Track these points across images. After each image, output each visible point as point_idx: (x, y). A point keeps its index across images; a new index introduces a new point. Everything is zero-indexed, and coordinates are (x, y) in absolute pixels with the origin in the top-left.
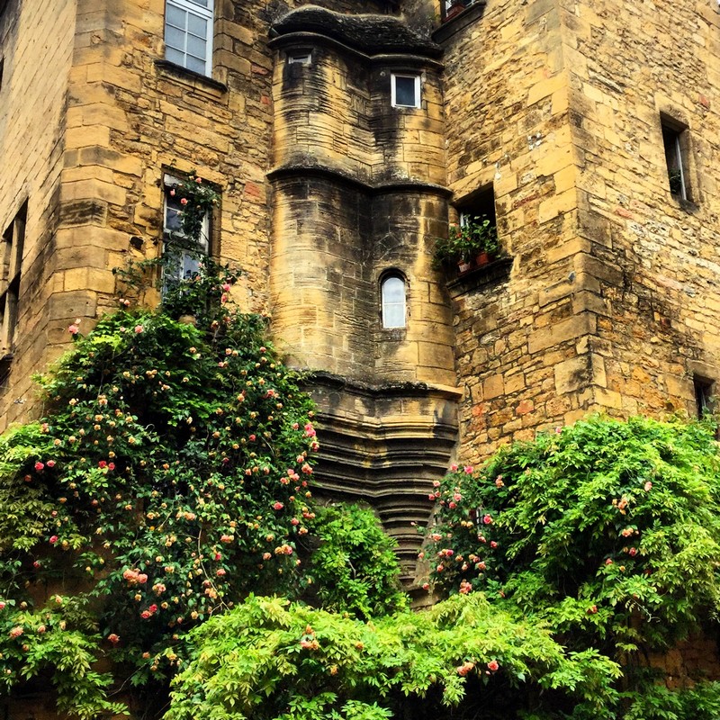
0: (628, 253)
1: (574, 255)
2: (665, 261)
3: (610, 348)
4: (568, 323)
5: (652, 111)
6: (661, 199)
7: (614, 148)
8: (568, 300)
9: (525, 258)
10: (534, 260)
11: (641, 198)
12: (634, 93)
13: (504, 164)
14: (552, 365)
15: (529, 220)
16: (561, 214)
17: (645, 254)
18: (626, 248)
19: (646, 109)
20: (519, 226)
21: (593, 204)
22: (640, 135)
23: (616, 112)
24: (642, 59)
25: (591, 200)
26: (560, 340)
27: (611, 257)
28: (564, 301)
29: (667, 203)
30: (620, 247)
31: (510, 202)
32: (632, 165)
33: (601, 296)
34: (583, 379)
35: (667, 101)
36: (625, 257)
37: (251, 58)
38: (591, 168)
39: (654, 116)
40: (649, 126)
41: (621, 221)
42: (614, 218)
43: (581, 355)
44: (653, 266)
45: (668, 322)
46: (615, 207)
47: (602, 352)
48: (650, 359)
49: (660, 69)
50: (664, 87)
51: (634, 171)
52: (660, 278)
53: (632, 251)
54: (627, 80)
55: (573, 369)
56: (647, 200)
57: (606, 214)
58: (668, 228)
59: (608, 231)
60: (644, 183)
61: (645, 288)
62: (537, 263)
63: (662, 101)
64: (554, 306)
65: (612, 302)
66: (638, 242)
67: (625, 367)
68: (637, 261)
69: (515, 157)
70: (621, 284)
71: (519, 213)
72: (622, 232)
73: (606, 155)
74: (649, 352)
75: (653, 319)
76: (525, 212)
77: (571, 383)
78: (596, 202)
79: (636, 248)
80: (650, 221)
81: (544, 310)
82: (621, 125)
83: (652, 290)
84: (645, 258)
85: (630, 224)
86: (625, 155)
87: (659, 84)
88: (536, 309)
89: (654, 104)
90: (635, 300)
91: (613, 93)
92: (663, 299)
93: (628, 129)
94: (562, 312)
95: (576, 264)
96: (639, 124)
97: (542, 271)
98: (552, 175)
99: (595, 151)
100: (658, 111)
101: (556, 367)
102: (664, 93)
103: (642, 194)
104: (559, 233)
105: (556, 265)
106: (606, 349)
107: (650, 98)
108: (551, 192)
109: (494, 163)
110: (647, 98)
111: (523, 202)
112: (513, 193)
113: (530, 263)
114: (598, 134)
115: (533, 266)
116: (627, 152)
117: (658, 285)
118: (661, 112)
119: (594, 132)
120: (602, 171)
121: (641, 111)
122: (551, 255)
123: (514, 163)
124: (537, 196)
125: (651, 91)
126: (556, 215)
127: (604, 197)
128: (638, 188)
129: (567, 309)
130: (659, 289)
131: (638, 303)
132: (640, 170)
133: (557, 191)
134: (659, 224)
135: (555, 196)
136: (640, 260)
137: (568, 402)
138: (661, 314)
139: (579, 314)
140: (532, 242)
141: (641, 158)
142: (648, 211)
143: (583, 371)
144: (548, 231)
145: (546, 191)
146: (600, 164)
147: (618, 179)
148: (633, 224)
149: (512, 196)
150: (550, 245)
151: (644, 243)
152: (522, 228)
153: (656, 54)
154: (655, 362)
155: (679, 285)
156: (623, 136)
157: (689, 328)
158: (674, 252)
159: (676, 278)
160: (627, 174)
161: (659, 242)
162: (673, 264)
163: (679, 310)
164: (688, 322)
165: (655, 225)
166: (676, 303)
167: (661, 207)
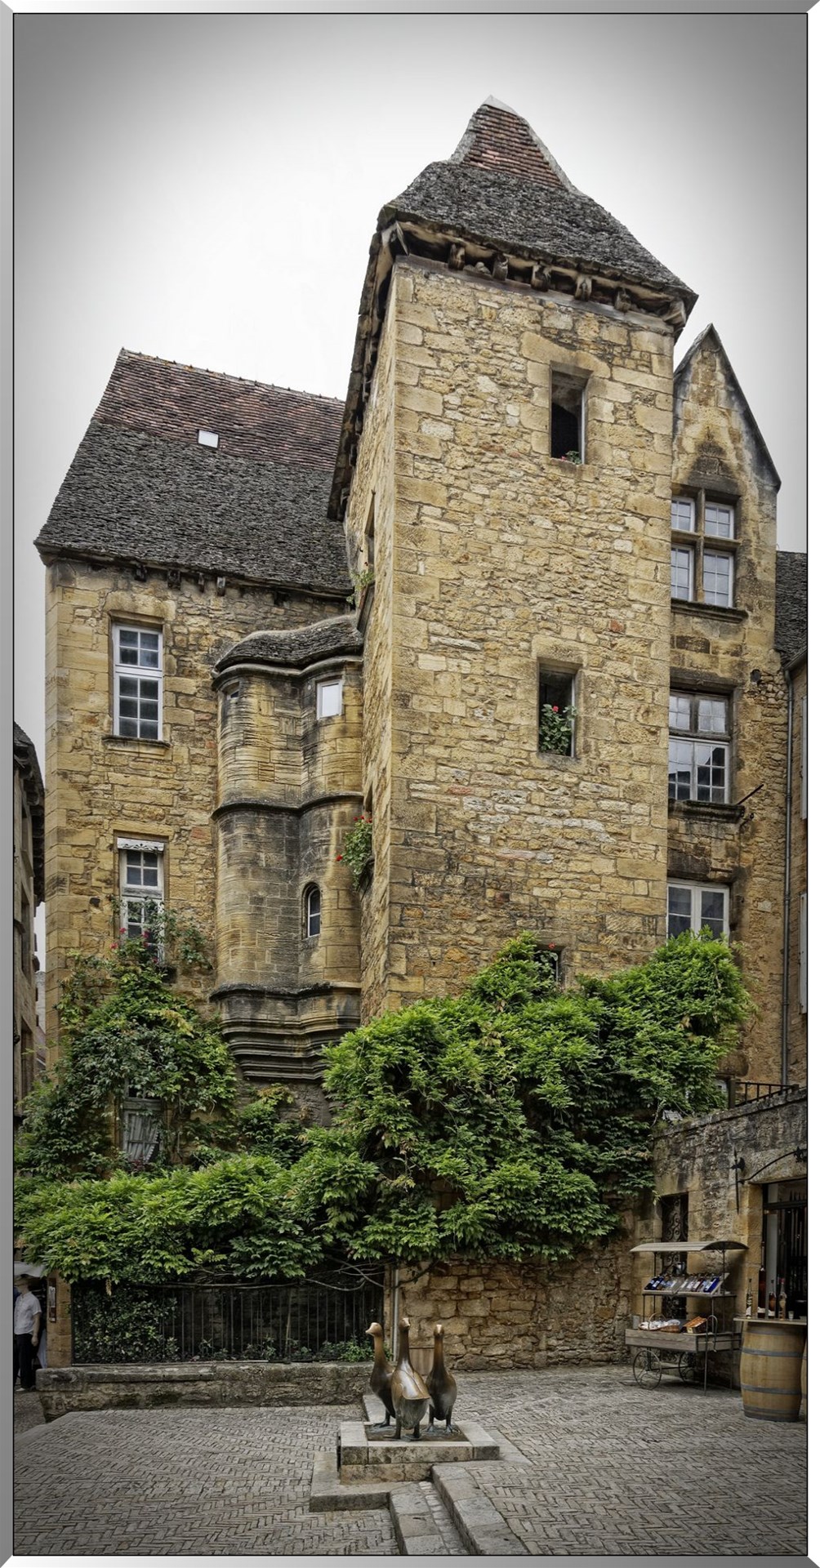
0: (458, 834)
2: (514, 831)
3: (416, 935)
5: (524, 661)
6: (521, 763)
7: (454, 720)
11: (490, 768)
12: (498, 645)
17: (484, 830)
18: (457, 827)
19: (516, 661)
21: (413, 790)
22: (502, 694)
23: (465, 676)
24: (517, 598)
27: (433, 842)
29: (530, 765)
30: (446, 829)
32: (480, 733)
33: (412, 884)
35: (551, 642)
36: (452, 839)
37: (194, 707)
38: (418, 750)
39: (527, 665)
40: (515, 681)
41: (454, 800)
42: (444, 799)
44: (494, 843)
45: (506, 897)
46: (449, 786)
47: (405, 941)
48: (472, 938)
49: (549, 603)
50: (549, 625)
51: (483, 739)
52: (502, 852)
53: (465, 829)
54: (490, 632)
56: (499, 769)
57: (431, 797)
59: (432, 815)
60: (497, 749)
61: (479, 865)
63: (543, 644)
65: (426, 889)
66: (477, 818)
67: (435, 951)
68: (470, 839)
70: (443, 868)
72: (453, 812)
73: (441, 730)
74: (472, 931)
75: (484, 897)
78: (418, 786)
79: (470, 827)
80: (499, 792)
82: (472, 689)
83: (487, 866)
84: (483, 834)
85: (466, 800)
86: (471, 724)
87: (542, 624)
89: (529, 651)
90: (460, 881)
91: (465, 654)
92: (502, 874)
93: (482, 691)
96: (502, 681)
99: (426, 729)
100: (534, 655)
102: (548, 633)
103: (492, 763)
106: (411, 937)
107: (524, 645)
110: (518, 646)
114: (432, 709)
116: (476, 719)
117: (499, 859)
118: (539, 658)
119: (427, 708)
120: (434, 750)
121: (506, 665)
125: (526, 636)
127: (432, 779)
128: (489, 757)
130: (498, 864)
131: (464, 884)
132: (493, 735)
134: (512, 793)
136: (475, 838)
138: (497, 889)
141: (497, 721)
142: (498, 781)
146: (432, 743)
147: (459, 753)
148: (471, 800)
151: (484, 817)
153: (543, 587)
154: (479, 939)
155: (530, 854)
156: (472, 702)
157: (537, 898)
158: (530, 819)
159: (527, 848)
160: (471, 745)
161: (508, 812)
162: (525, 833)
163: (525, 881)
164: (536, 892)
165: (506, 794)
166: (521, 874)
167: (518, 772)
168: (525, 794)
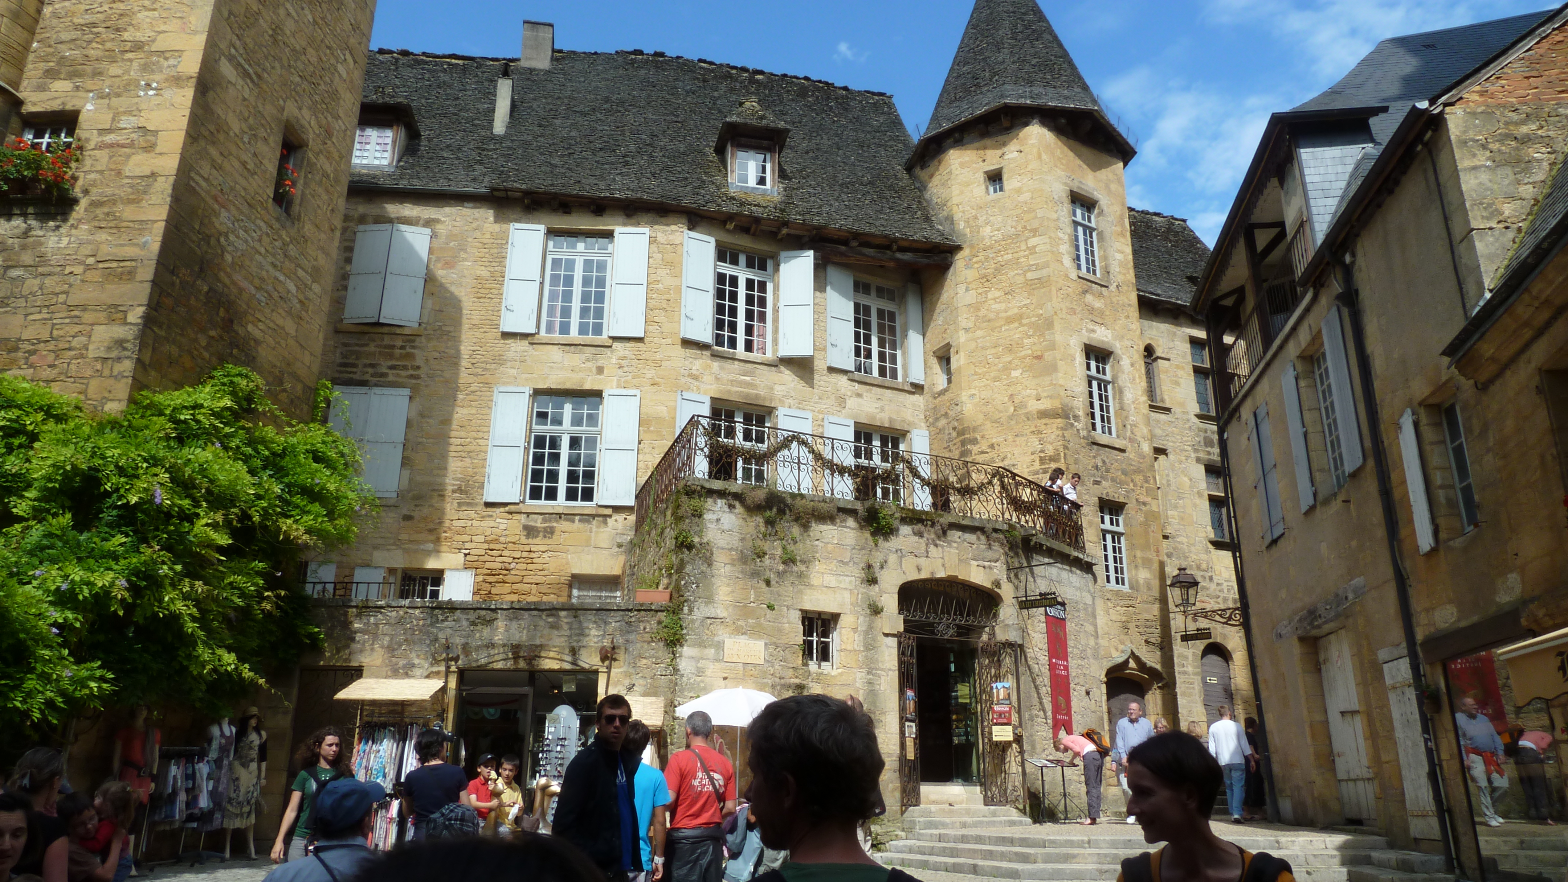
0: (213, 241)
1: (157, 221)
2: (247, 263)
3: (165, 327)
4: (126, 287)
5: (279, 116)
6: (262, 202)
7: (231, 134)
8: (133, 264)
9: (94, 204)
10: (106, 210)
11: (243, 194)
12: (267, 89)
13: (102, 98)
14: (92, 325)
15: (113, 167)
16: (153, 175)
17: (230, 249)
18: (212, 234)
19: (275, 112)
20: (99, 168)
21: (193, 180)
22: (262, 133)
23: (245, 99)
24: (285, 62)
25: (193, 174)
26: (110, 302)
27: (195, 238)
28: (128, 264)
29: (266, 209)
30: (207, 232)
31: (95, 139)
32: (245, 157)
33: (172, 273)
34: (125, 349)
35: (296, 112)
36: (208, 243)
38: (203, 143)
39: (280, 121)
40: (271, 129)
41: (216, 206)
42: (211, 201)
43: (130, 324)
44: (234, 263)
45: (231, 321)
46: (214, 192)
47: (155, 329)
48: (202, 350)
49: (300, 80)
50: (297, 98)
51: (244, 164)
52: (237, 277)
53: (218, 240)
54: (265, 74)
55: (116, 336)
56: (248, 197)
57: (203, 194)
58: (259, 233)
59: (200, 211)
60: (251, 179)
61: (219, 281)
62: (108, 214)
63: (291, 109)
64: (114, 265)
65: (181, 283)
66: (226, 234)
67: (174, 350)
68: (220, 253)
69: (118, 95)
70: (196, 268)
71: (103, 156)
72: (214, 219)
73: (221, 137)
74: (204, 343)
75: (218, 314)
76: (111, 157)
77: (109, 349)
78: (197, 178)
79: (222, 239)
80: (245, 219)
81: (101, 265)
82: (246, 114)
83: (225, 285)
84: (228, 252)
85: (224, 213)
86: (241, 145)
87: (293, 93)
88: (91, 261)
89: (283, 109)
90: (206, 289)
91: (248, 81)
92: (232, 297)
93: (252, 121)
94: (122, 274)
95: (154, 231)
97: (112, 224)
98: (157, 132)
99: (212, 128)
100: (285, 115)
101: (96, 328)
102: (296, 104)
103: (245, 189)
104: (145, 192)
105: (131, 225)
106: (160, 327)
107: (281, 102)
108: (149, 148)
109: (91, 91)
110: (278, 100)
111: (111, 146)
112: (102, 131)
113: (100, 212)
114: (220, 112)
115: (101, 216)
116: (244, 143)
117: (234, 283)
118: (287, 120)
119: (219, 110)
120: (214, 152)
121: (269, 110)
122: (128, 212)
123: (115, 101)
124: (131, 145)
125: (284, 96)
126: (149, 174)
127: (206, 176)
128: (243, 182)
129: (129, 273)
130: (232, 286)
131: (207, 293)
132: (251, 166)
133: (158, 149)
134: (252, 225)
135: (153, 154)
136: (223, 252)
137: (99, 367)
138: (227, 311)
139: (141, 282)
140: (109, 191)
141: (255, 155)
142: (245, 209)
143: (128, 341)
144: (132, 186)
145: (144, 145)
146: (214, 143)
147: (226, 165)
148: (227, 214)
149: (100, 134)
150: (130, 202)
151: (232, 237)
152: (101, 172)
153: (300, 65)
154: (206, 355)
155: (253, 290)
156: (245, 126)
159: (252, 283)
160: (236, 164)
161: (246, 241)
162: (253, 269)
163: (245, 314)
164: (250, 328)
165: (248, 224)
166: (244, 306)
167: (259, 209)
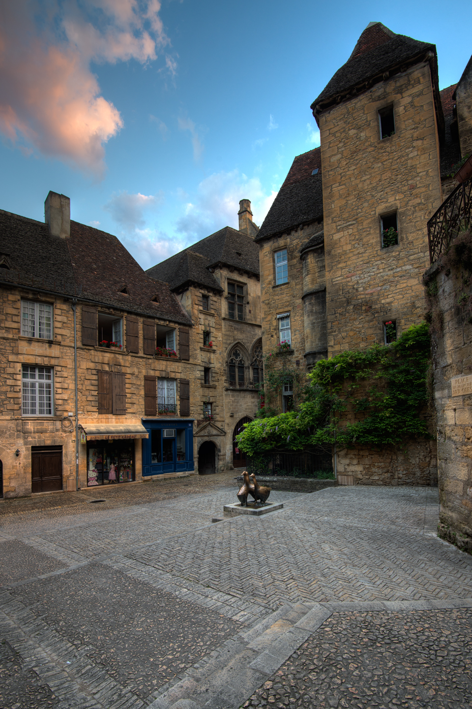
0: (351, 291)
2: (373, 282)
5: (373, 218)
6: (374, 256)
7: (347, 252)
12: (363, 217)
18: (350, 289)
19: (370, 220)
22: (364, 235)
23: (351, 234)
24: (369, 198)
27: (340, 297)
30: (346, 290)
32: (356, 252)
35: (384, 206)
36: (349, 293)
37: (296, 268)
38: (334, 269)
39: (374, 220)
40: (370, 227)
41: (347, 280)
42: (344, 281)
44: (365, 289)
45: (371, 307)
46: (346, 276)
49: (382, 193)
50: (382, 201)
51: (359, 254)
52: (369, 291)
54: (360, 215)
56: (365, 262)
57: (340, 281)
60: (364, 255)
61: (359, 299)
63: (381, 208)
65: (340, 314)
66: (358, 283)
68: (356, 291)
70: (346, 304)
72: (349, 284)
73: (342, 258)
74: (358, 323)
75: (362, 310)
79: (355, 286)
80: (365, 270)
82: (354, 238)
83: (362, 299)
84: (360, 287)
85: (354, 278)
86: (353, 251)
87: (380, 201)
90: (352, 307)
91: (351, 227)
92: (369, 299)
93: (357, 237)
96: (365, 229)
99: (337, 259)
100: (377, 215)
102: (383, 203)
107: (373, 213)
110: (370, 214)
116: (355, 248)
117: (367, 294)
118: (380, 214)
119: (337, 252)
125: (374, 209)
128: (361, 259)
130: (367, 296)
132: (362, 251)
134: (371, 268)
138: (367, 305)
141: (363, 245)
146: (339, 263)
151: (360, 281)
155: (379, 288)
156: (353, 243)
157: (383, 304)
158: (379, 275)
159: (378, 286)
160: (354, 257)
161: (370, 276)
162: (377, 281)
163: (378, 299)
164: (383, 301)
165: (367, 270)
166: (376, 297)
167: (373, 260)
168: (376, 267)
